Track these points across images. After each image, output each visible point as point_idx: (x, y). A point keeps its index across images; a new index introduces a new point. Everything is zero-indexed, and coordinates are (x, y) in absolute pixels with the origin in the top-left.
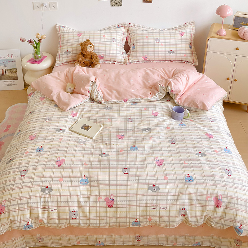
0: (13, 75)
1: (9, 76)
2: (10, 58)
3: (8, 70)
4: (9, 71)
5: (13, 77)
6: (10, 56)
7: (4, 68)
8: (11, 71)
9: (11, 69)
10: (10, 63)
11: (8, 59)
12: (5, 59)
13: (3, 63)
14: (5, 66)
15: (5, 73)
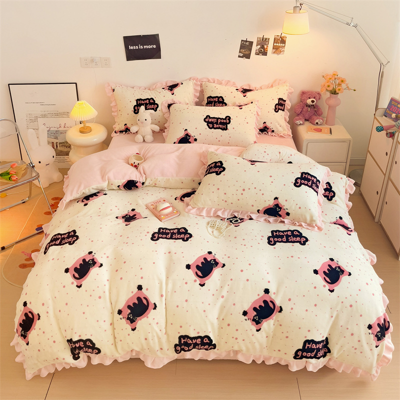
0: (65, 149)
1: (61, 151)
2: (62, 129)
3: (60, 143)
4: (61, 145)
5: (66, 152)
6: (63, 126)
7: (55, 141)
8: (63, 144)
9: (63, 143)
10: (62, 135)
11: (60, 129)
12: (56, 129)
13: (53, 134)
14: (56, 138)
15: (55, 147)
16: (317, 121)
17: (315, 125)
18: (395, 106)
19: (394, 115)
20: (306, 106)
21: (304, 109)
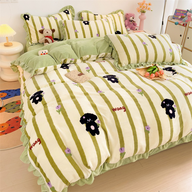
16: (136, 28)
17: (135, 30)
18: (179, 13)
19: (180, 17)
20: (130, 21)
21: (129, 23)
